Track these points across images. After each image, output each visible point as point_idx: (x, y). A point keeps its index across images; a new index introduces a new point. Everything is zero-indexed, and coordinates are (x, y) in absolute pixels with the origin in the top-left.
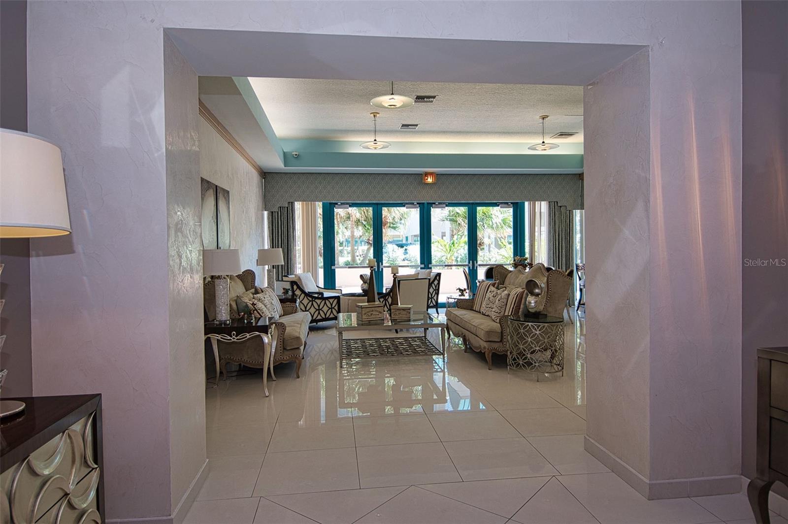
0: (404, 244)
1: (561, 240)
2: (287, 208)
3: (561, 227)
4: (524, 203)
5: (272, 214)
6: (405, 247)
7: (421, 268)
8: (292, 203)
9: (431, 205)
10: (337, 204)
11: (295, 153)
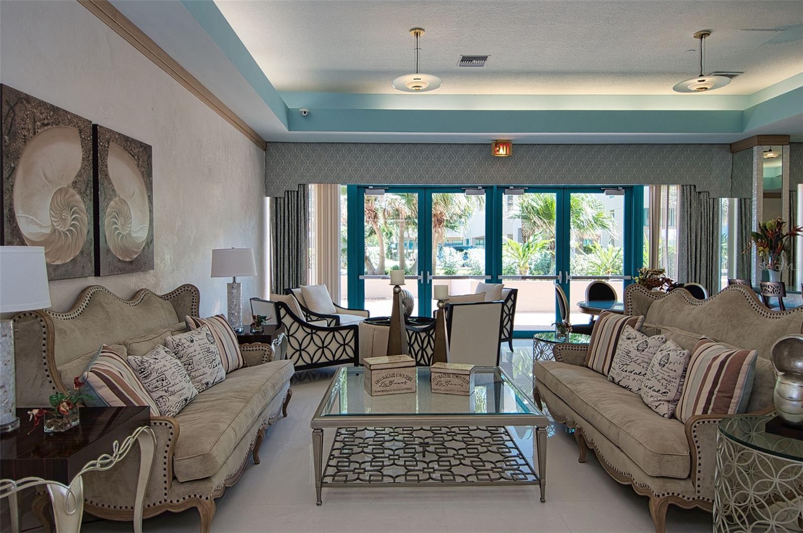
0: (463, 247)
1: (699, 243)
2: (298, 192)
3: (699, 223)
4: (643, 186)
5: (276, 201)
6: (465, 251)
7: (487, 281)
8: (304, 185)
9: (502, 189)
10: (367, 187)
11: (304, 110)
